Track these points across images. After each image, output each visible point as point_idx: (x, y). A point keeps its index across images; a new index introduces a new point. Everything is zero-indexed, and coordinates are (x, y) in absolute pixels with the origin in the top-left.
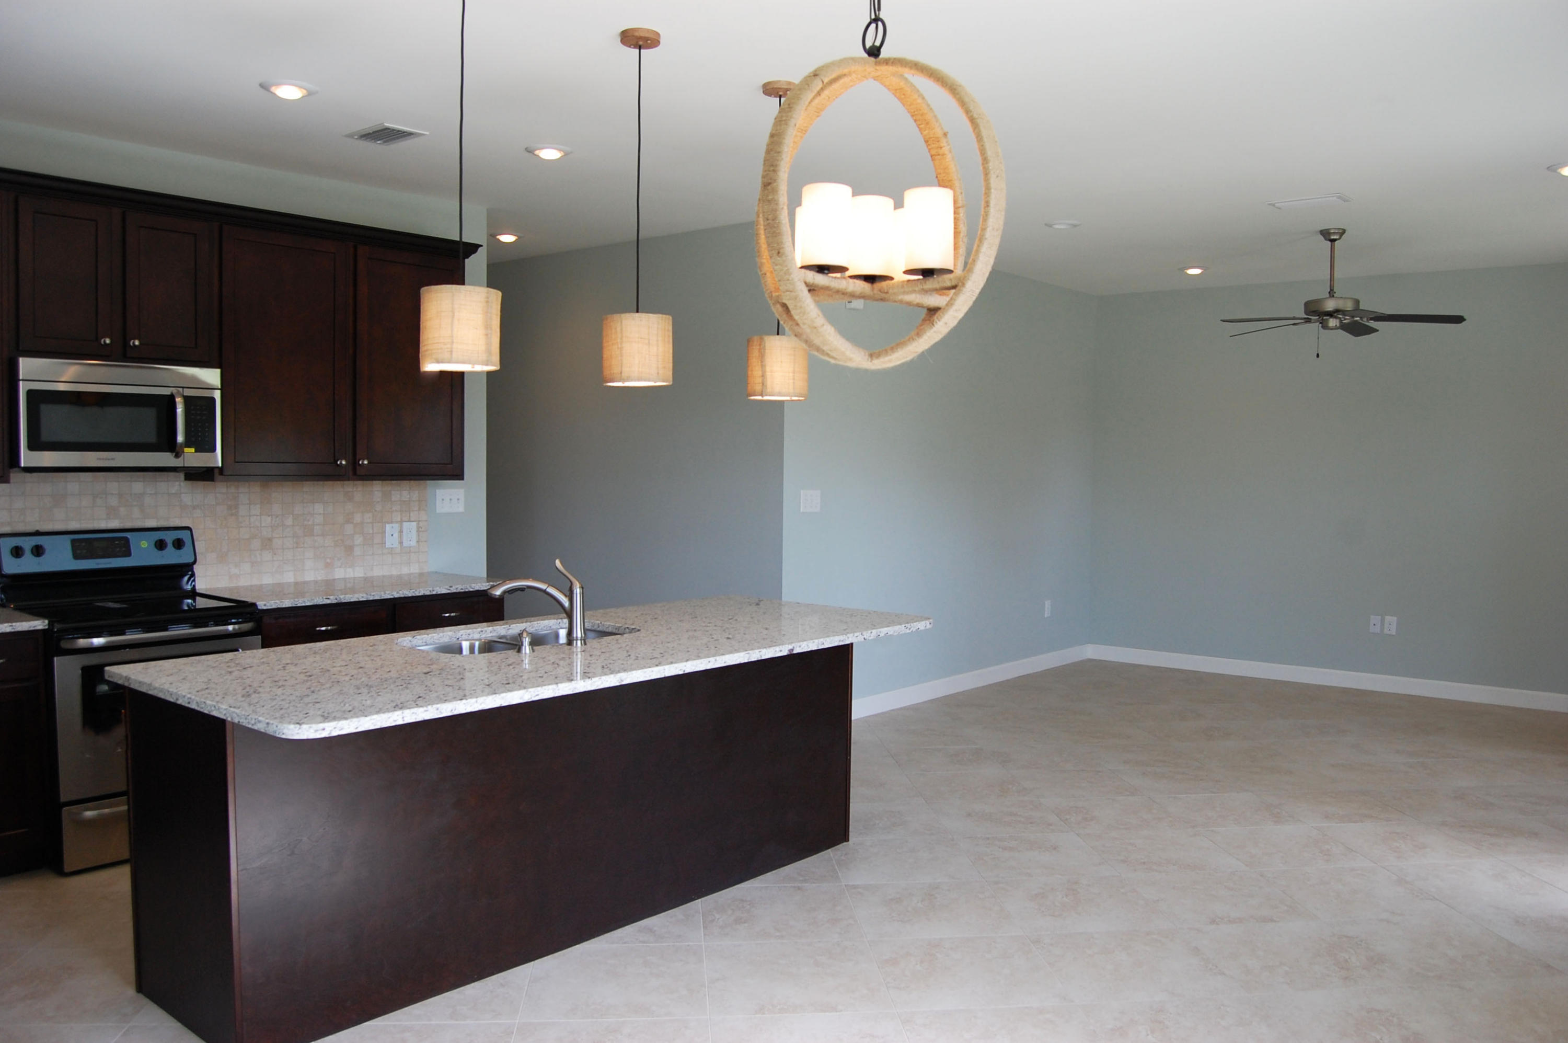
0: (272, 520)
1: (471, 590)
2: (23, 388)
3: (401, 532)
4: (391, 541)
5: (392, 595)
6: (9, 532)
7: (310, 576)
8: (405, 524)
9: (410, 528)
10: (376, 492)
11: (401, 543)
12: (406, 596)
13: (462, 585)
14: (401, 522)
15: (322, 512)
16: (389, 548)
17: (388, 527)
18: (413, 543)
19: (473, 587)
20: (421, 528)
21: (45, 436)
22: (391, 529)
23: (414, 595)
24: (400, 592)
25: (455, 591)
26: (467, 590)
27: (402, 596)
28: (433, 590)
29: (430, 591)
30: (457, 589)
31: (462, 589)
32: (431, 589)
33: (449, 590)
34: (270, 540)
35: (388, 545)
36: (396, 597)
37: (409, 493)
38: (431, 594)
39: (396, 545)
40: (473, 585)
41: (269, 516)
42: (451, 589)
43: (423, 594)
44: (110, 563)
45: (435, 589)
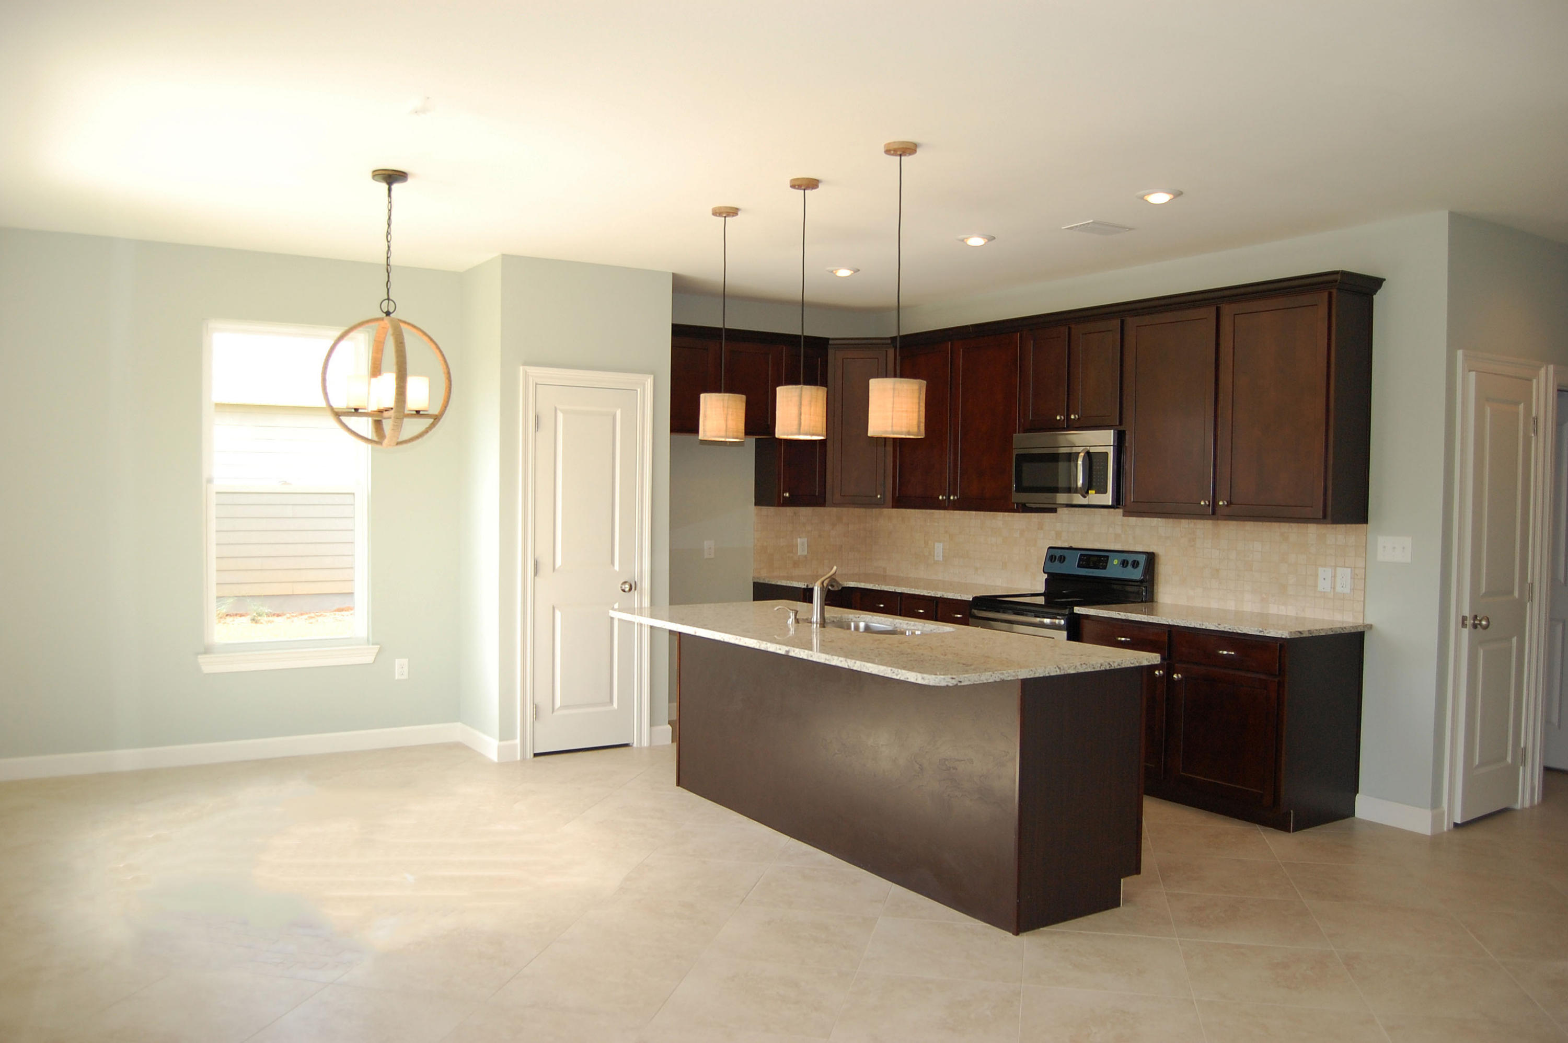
0: (1220, 553)
1: (1239, 632)
2: (1015, 452)
3: (1334, 576)
4: (1324, 585)
5: (1168, 622)
6: (1067, 546)
7: (1248, 608)
8: (1339, 569)
9: (1344, 574)
10: (1311, 535)
11: (1334, 588)
12: (1179, 625)
13: (1230, 625)
14: (1336, 566)
15: (1260, 550)
16: (1321, 592)
17: (1321, 570)
18: (1347, 590)
19: (1241, 629)
20: (1357, 575)
21: (1026, 483)
22: (1324, 573)
23: (1186, 625)
24: (1175, 621)
25: (1223, 629)
26: (1235, 631)
27: (1176, 624)
28: (1203, 625)
29: (1200, 625)
30: (1225, 627)
31: (1230, 629)
32: (1201, 623)
33: (1217, 627)
34: (1218, 570)
35: (1320, 588)
36: (1171, 624)
37: (1345, 537)
38: (1201, 627)
39: (1328, 589)
40: (1241, 628)
41: (1217, 549)
42: (1219, 626)
43: (1193, 626)
44: (1093, 573)
45: (1204, 624)
